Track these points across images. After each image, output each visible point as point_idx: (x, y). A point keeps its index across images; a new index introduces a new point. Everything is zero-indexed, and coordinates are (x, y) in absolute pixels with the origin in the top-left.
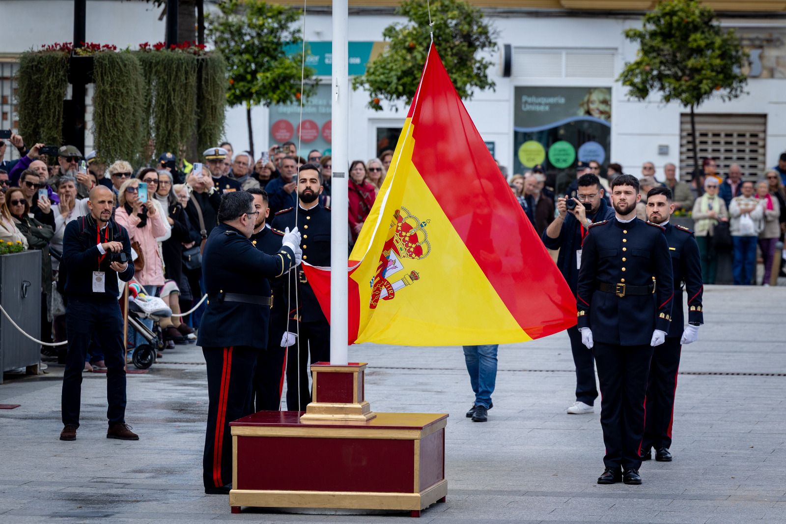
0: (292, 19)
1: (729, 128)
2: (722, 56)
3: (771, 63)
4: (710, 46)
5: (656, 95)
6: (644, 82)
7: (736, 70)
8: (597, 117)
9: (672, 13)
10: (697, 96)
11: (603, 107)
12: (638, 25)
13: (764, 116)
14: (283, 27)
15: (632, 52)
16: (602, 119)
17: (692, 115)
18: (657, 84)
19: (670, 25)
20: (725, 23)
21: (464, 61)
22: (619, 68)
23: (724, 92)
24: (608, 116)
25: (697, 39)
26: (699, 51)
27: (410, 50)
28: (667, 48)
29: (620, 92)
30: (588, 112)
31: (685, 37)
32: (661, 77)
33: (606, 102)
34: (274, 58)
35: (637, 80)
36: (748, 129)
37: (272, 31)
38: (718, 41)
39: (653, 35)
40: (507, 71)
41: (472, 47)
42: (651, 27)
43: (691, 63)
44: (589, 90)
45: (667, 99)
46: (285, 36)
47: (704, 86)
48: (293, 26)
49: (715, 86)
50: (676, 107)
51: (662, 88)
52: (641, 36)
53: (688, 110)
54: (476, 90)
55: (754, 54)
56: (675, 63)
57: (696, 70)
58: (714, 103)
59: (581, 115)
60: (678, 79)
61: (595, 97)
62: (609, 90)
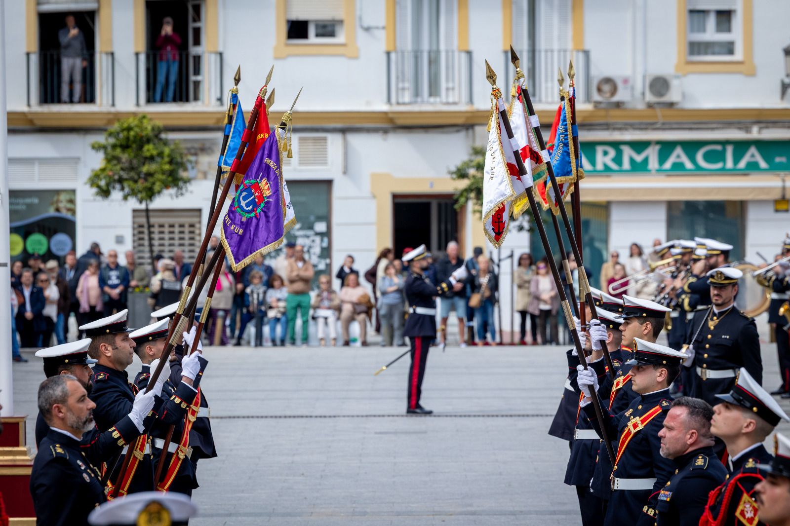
1: (171, 220)
2: (171, 161)
4: (160, 154)
5: (116, 195)
6: (108, 185)
8: (65, 214)
9: (129, 128)
10: (150, 194)
11: (69, 206)
12: (101, 139)
13: (199, 210)
15: (97, 161)
16: (68, 215)
17: (147, 210)
18: (118, 186)
19: (128, 138)
22: (85, 173)
23: (172, 191)
24: (73, 212)
25: (149, 149)
26: (152, 158)
28: (125, 157)
29: (85, 194)
30: (58, 210)
31: (141, 147)
32: (121, 181)
33: (72, 201)
35: (103, 183)
36: (186, 220)
39: (114, 147)
42: (112, 141)
43: (145, 169)
44: (58, 192)
45: (125, 198)
47: (157, 186)
49: (167, 187)
50: (133, 203)
51: (123, 189)
52: (104, 148)
53: (143, 206)
56: (132, 168)
57: (150, 175)
58: (165, 200)
59: (51, 212)
60: (135, 181)
61: (62, 197)
62: (73, 192)
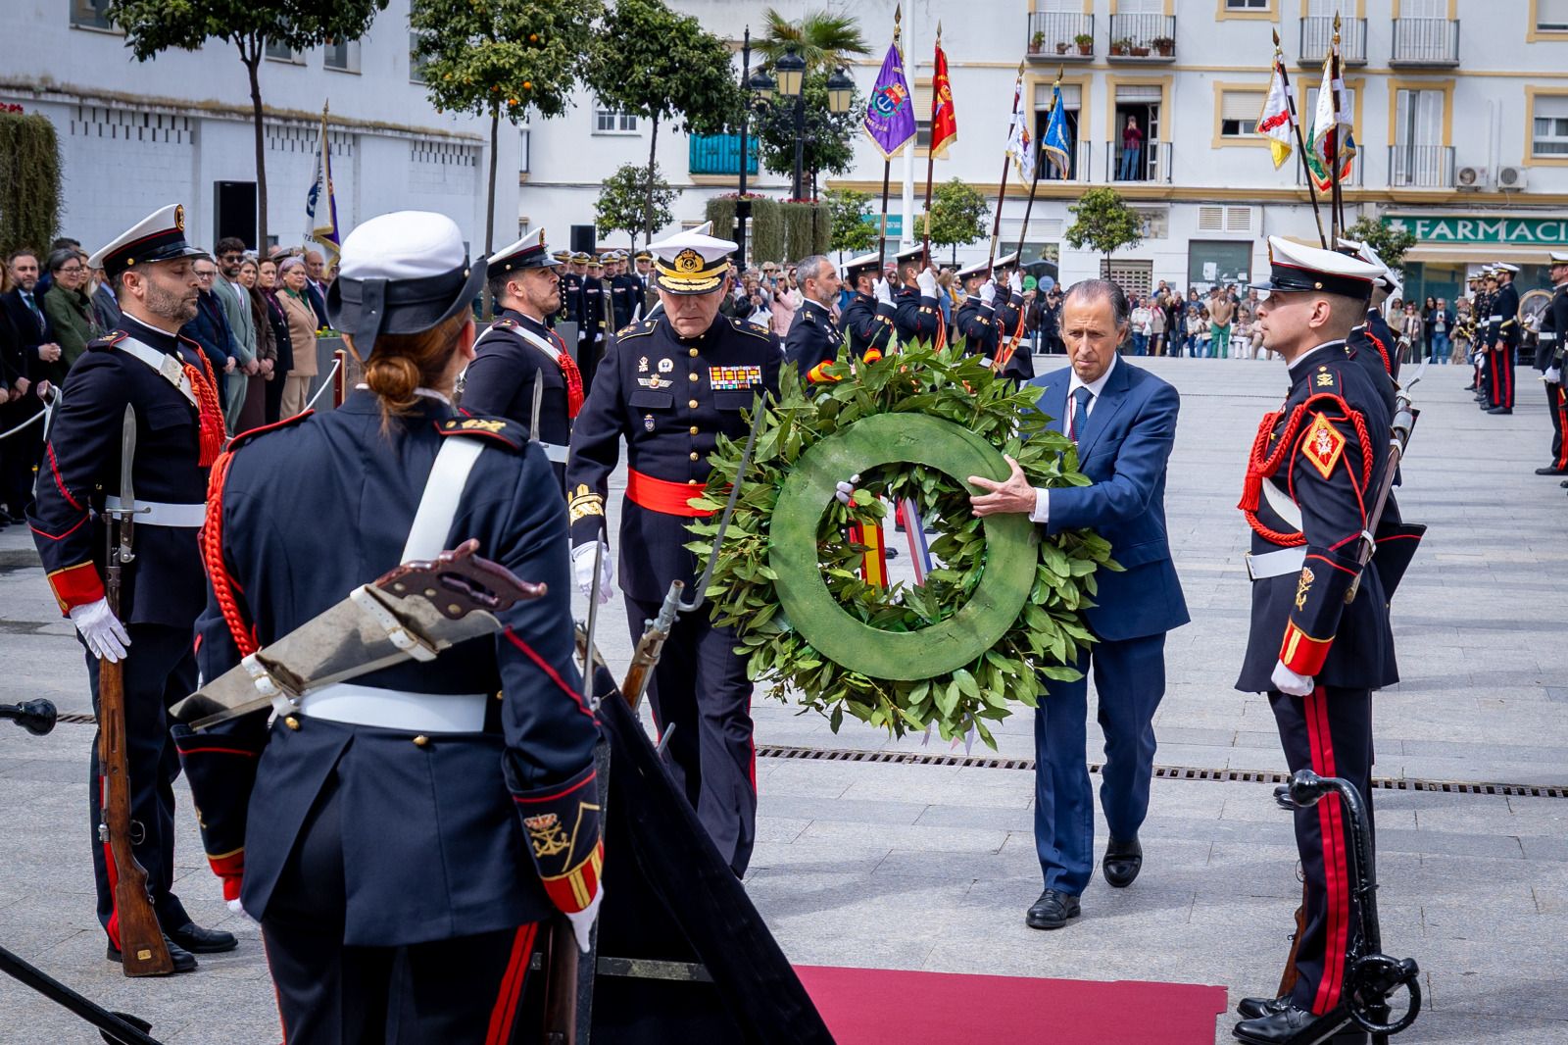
0: (867, 199)
1: (1129, 268)
2: (1127, 222)
3: (1156, 229)
4: (1120, 217)
5: (1086, 246)
6: (1079, 238)
7: (1135, 231)
8: (1050, 261)
9: (1097, 197)
10: (1112, 247)
11: (1054, 255)
12: (1076, 205)
13: (1152, 261)
14: (862, 205)
15: (1072, 220)
16: (1053, 263)
17: (1109, 260)
18: (1087, 240)
19: (1095, 204)
20: (1129, 205)
21: (971, 222)
22: (1065, 230)
23: (1128, 244)
24: (1057, 260)
25: (1112, 212)
26: (1113, 219)
27: (939, 215)
28: (1093, 218)
29: (1065, 245)
30: (1045, 258)
31: (1105, 210)
32: (1089, 236)
33: (1055, 252)
34: (856, 223)
35: (1075, 237)
36: (1141, 269)
37: (855, 207)
38: (1124, 214)
39: (1085, 210)
40: (996, 232)
41: (977, 214)
42: (1084, 205)
43: (1107, 227)
44: (1046, 245)
45: (1093, 249)
46: (863, 210)
47: (1117, 240)
48: (867, 204)
49: (1123, 241)
50: (1099, 255)
51: (1091, 242)
52: (1078, 210)
53: (1105, 257)
54: (979, 239)
55: (1146, 223)
56: (1099, 227)
57: (1110, 231)
58: (1122, 252)
59: (1040, 260)
60: (1100, 236)
61: (1049, 249)
62: (1057, 245)
